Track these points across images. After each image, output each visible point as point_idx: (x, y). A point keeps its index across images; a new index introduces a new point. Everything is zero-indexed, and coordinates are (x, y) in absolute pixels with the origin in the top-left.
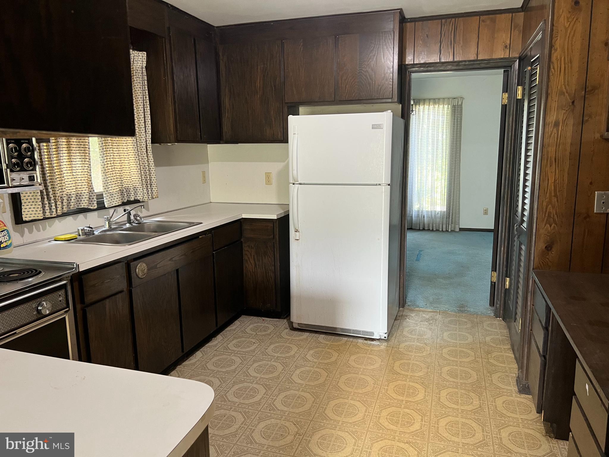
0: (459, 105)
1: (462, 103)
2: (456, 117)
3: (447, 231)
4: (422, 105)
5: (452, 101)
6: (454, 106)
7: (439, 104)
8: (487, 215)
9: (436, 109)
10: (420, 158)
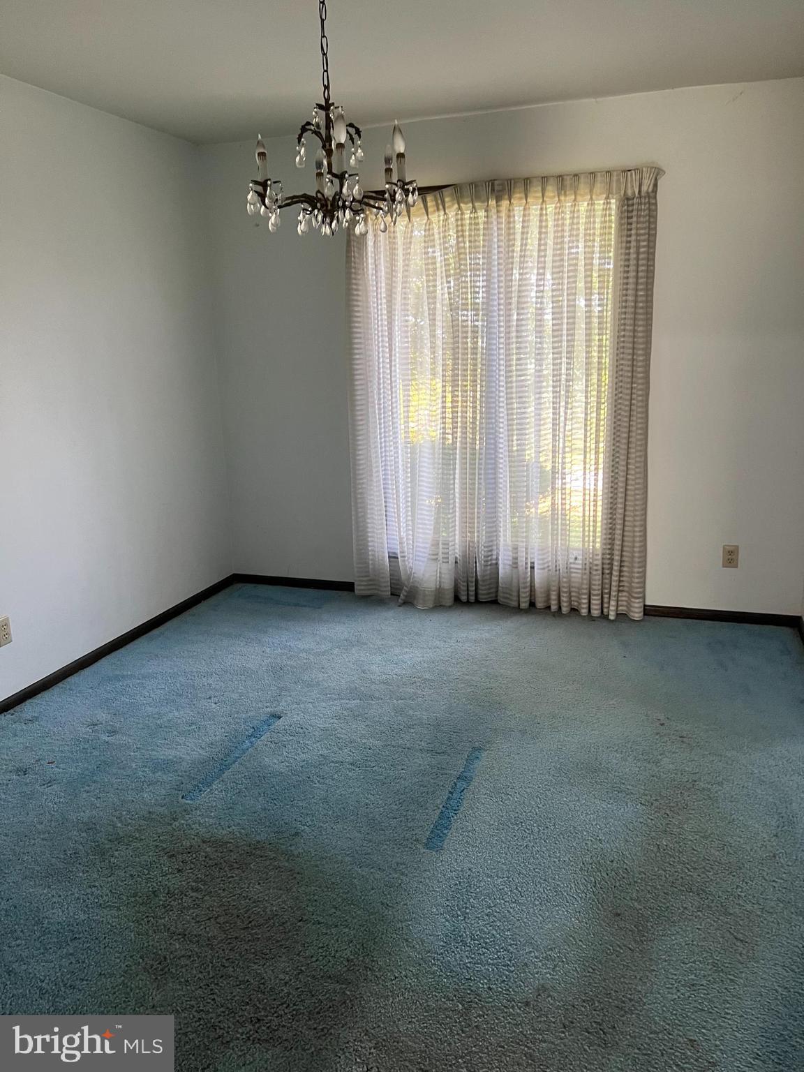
0: (643, 194)
1: (656, 185)
2: (633, 238)
3: (604, 616)
4: (520, 199)
5: (618, 181)
6: (628, 199)
7: (575, 194)
8: (737, 567)
9: (568, 210)
10: (516, 381)
